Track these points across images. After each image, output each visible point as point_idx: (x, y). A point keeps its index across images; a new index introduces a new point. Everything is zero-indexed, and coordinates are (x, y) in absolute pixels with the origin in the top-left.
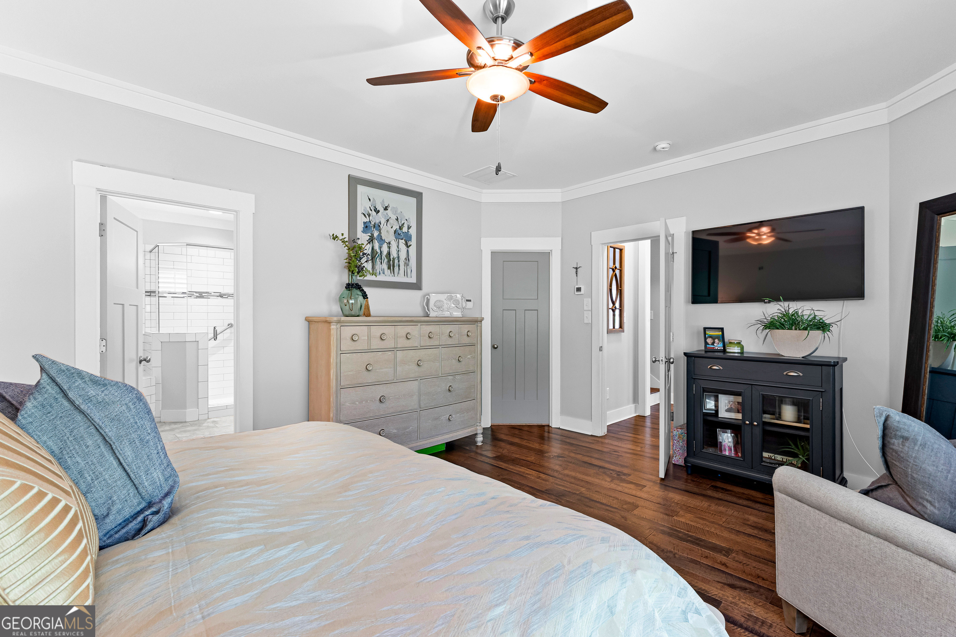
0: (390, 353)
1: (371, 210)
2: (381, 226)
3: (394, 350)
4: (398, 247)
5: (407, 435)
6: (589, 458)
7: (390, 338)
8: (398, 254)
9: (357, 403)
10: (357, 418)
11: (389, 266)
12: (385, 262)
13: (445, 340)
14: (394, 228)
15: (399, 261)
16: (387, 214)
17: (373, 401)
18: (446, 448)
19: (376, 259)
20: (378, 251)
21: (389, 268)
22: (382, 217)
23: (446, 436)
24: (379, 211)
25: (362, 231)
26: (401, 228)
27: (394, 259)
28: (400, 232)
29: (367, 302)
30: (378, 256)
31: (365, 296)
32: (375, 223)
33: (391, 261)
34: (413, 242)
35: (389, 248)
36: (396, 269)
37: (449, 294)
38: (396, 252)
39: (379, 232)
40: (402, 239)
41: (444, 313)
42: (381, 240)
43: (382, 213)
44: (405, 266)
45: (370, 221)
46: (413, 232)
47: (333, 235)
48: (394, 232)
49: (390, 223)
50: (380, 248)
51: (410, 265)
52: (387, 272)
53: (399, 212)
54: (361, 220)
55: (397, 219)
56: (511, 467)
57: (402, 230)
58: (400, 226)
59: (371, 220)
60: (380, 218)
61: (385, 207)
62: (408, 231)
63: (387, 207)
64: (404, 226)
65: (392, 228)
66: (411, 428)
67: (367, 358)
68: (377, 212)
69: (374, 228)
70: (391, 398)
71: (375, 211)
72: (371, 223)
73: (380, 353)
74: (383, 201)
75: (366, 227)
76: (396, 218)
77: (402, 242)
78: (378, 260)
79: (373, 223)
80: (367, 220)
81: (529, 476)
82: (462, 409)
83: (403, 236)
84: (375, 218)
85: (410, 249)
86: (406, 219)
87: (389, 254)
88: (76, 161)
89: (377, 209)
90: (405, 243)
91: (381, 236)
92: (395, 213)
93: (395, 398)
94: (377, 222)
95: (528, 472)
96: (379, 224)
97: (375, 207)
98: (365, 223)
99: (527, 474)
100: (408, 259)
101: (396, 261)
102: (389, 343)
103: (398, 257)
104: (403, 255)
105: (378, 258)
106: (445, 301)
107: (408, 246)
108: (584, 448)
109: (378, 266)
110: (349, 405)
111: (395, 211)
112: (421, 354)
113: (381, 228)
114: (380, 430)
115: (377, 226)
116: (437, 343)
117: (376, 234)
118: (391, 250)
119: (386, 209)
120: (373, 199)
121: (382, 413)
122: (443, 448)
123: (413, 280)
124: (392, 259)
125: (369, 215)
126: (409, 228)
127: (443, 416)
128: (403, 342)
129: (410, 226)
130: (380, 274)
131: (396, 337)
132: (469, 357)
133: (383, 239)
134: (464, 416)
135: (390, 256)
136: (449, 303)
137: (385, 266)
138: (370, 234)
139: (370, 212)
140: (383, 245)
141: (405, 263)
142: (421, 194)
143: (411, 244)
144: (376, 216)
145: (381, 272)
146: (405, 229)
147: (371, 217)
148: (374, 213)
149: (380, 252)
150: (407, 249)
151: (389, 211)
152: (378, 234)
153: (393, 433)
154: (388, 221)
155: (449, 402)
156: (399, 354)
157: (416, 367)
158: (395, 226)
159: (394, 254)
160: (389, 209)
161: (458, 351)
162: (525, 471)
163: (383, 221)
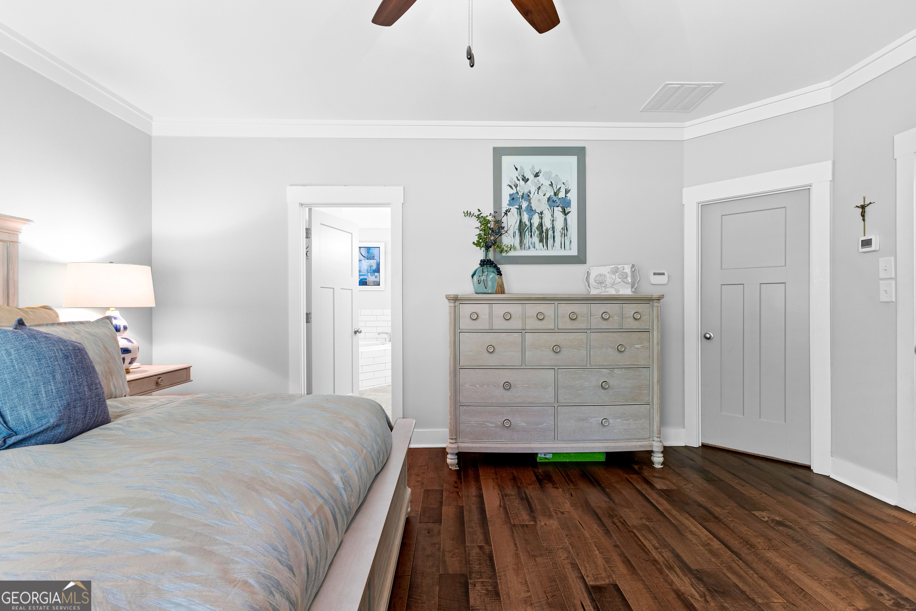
0: (516, 335)
1: (519, 180)
2: (531, 196)
3: (522, 331)
4: (553, 216)
5: (540, 431)
6: (850, 547)
7: (516, 317)
8: (553, 225)
9: (478, 386)
10: (477, 402)
11: (541, 238)
12: (536, 234)
13: (596, 322)
14: (548, 196)
15: (554, 232)
16: (538, 181)
17: (495, 386)
18: (607, 458)
19: (525, 232)
20: (528, 223)
21: (541, 241)
22: (532, 186)
23: (599, 444)
24: (528, 180)
25: (508, 205)
26: (556, 194)
27: (547, 230)
28: (555, 198)
29: (502, 279)
30: (528, 228)
31: (499, 273)
32: (523, 194)
33: (544, 233)
34: (574, 209)
35: (541, 218)
36: (550, 241)
37: (613, 266)
38: (550, 222)
39: (529, 202)
40: (557, 207)
41: (607, 290)
42: (530, 210)
43: (532, 181)
44: (561, 237)
45: (517, 193)
46: (573, 196)
47: (467, 212)
48: (547, 200)
49: (543, 191)
50: (530, 219)
51: (568, 236)
52: (539, 245)
53: (553, 176)
54: (506, 193)
55: (551, 185)
56: (674, 512)
57: (558, 195)
58: (555, 191)
59: (518, 191)
60: (531, 186)
61: (535, 174)
62: (566, 196)
63: (538, 172)
64: (561, 191)
65: (544, 195)
66: (545, 424)
67: (489, 338)
68: (526, 180)
69: (522, 199)
70: (518, 386)
71: (523, 180)
72: (518, 194)
73: (504, 334)
74: (533, 167)
75: (513, 199)
76: (550, 183)
77: (558, 211)
78: (527, 233)
79: (520, 194)
80: (512, 192)
81: (690, 536)
82: (625, 414)
83: (559, 203)
84: (523, 188)
85: (569, 217)
86: (563, 183)
87: (541, 225)
88: (291, 185)
89: (525, 177)
90: (561, 210)
91: (531, 207)
92: (548, 178)
93: (523, 386)
94: (526, 191)
95: (694, 529)
96: (529, 194)
97: (523, 176)
98: (511, 195)
99: (691, 532)
100: (566, 228)
101: (550, 233)
102: (516, 324)
103: (553, 228)
104: (559, 224)
105: (527, 231)
106: (608, 275)
107: (565, 213)
108: (855, 525)
109: (527, 240)
110: (468, 386)
111: (548, 175)
112: (559, 338)
113: (531, 197)
114: (504, 420)
115: (527, 197)
116: (583, 326)
117: (524, 205)
118: (543, 220)
119: (537, 175)
120: (521, 167)
121: (507, 401)
122: (602, 459)
123: (574, 252)
124: (544, 231)
125: (516, 186)
126: (567, 192)
127: (594, 418)
128: (532, 323)
129: (569, 189)
130: (529, 248)
131: (524, 317)
132: (637, 346)
133: (534, 209)
134: (629, 424)
135: (542, 228)
136: (614, 277)
137: (536, 239)
138: (517, 207)
139: (518, 182)
140: (534, 216)
141: (563, 233)
142: (584, 148)
143: (569, 211)
144: (525, 185)
145: (531, 246)
146: (562, 195)
147: (518, 188)
148: (522, 182)
149: (529, 225)
150: (564, 216)
151: (541, 178)
152: (527, 204)
153: (521, 426)
154: (539, 188)
155: (602, 401)
156: (529, 337)
157: (552, 354)
158: (548, 193)
159: (547, 224)
160: (541, 175)
161: (619, 338)
162: (691, 525)
163: (533, 189)
